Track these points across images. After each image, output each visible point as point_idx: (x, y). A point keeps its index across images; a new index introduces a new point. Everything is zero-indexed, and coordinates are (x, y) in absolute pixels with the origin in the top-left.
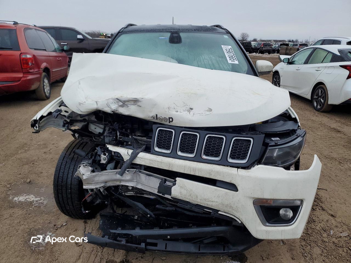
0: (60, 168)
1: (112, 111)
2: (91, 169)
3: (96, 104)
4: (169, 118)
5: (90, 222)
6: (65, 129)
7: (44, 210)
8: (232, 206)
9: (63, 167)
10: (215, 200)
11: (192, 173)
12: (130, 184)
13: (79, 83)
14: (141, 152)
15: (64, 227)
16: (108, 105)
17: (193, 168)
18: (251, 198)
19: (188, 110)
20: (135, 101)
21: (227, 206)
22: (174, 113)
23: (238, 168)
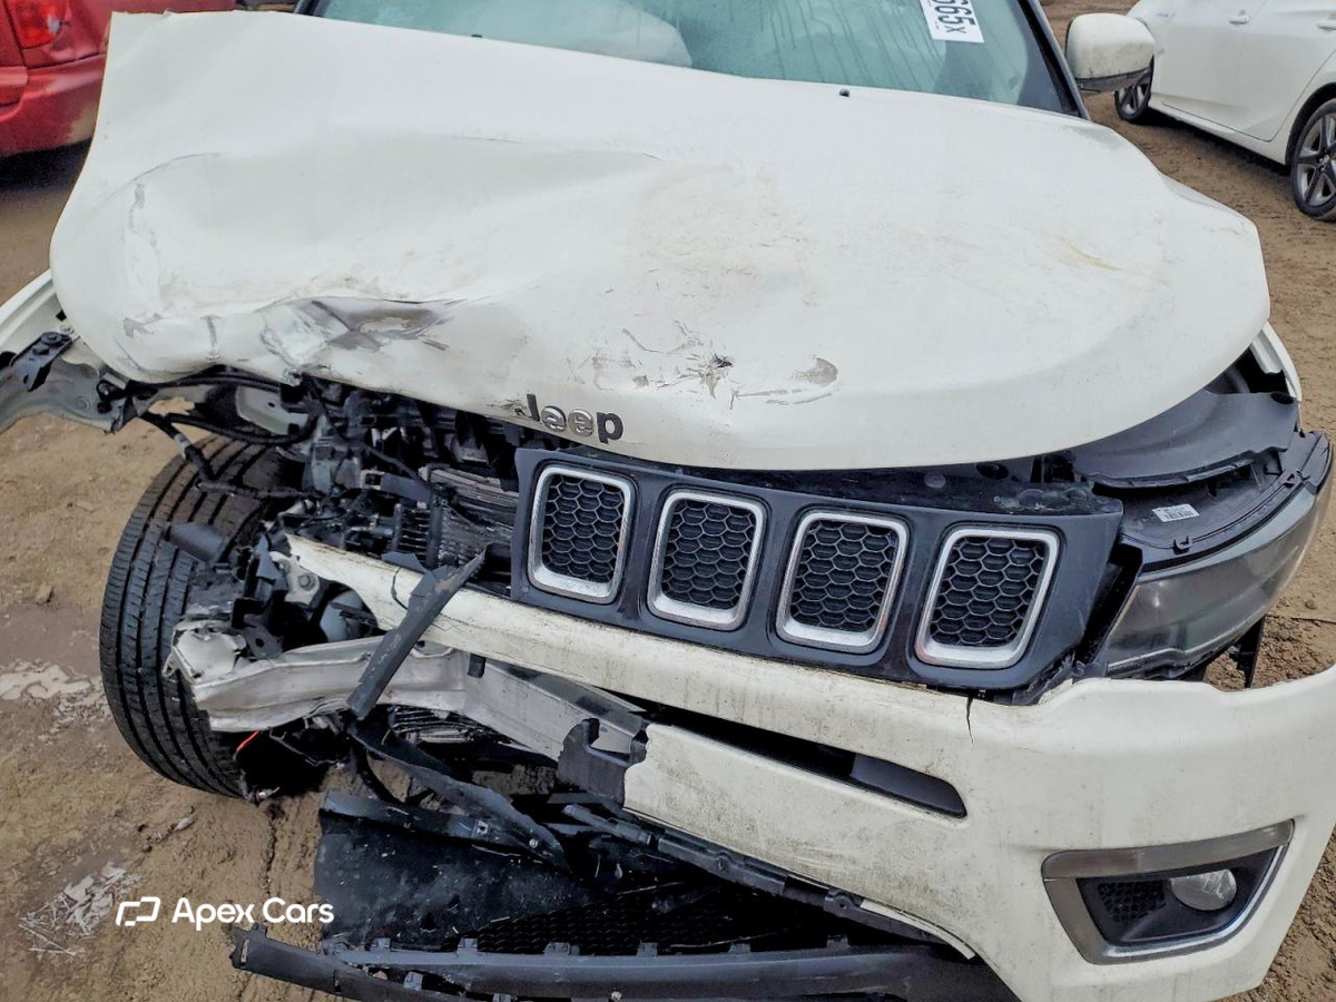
0: (125, 594)
1: (296, 376)
2: (235, 647)
3: (207, 332)
4: (602, 418)
5: (294, 809)
6: (115, 422)
7: (100, 746)
8: (932, 887)
9: (135, 590)
10: (844, 853)
11: (727, 713)
12: (440, 704)
13: (139, 197)
14: (464, 586)
15: (182, 835)
16: (267, 344)
17: (732, 690)
18: (1031, 850)
19: (705, 371)
20: (415, 318)
21: (905, 883)
22: (629, 389)
23: (971, 693)
